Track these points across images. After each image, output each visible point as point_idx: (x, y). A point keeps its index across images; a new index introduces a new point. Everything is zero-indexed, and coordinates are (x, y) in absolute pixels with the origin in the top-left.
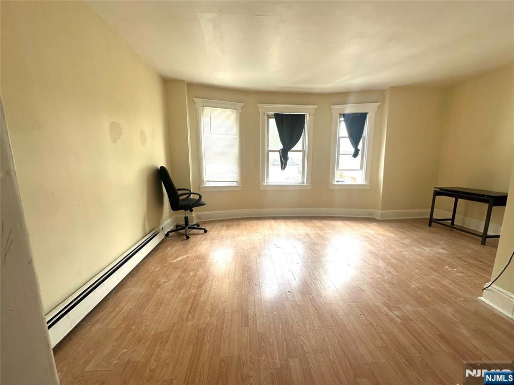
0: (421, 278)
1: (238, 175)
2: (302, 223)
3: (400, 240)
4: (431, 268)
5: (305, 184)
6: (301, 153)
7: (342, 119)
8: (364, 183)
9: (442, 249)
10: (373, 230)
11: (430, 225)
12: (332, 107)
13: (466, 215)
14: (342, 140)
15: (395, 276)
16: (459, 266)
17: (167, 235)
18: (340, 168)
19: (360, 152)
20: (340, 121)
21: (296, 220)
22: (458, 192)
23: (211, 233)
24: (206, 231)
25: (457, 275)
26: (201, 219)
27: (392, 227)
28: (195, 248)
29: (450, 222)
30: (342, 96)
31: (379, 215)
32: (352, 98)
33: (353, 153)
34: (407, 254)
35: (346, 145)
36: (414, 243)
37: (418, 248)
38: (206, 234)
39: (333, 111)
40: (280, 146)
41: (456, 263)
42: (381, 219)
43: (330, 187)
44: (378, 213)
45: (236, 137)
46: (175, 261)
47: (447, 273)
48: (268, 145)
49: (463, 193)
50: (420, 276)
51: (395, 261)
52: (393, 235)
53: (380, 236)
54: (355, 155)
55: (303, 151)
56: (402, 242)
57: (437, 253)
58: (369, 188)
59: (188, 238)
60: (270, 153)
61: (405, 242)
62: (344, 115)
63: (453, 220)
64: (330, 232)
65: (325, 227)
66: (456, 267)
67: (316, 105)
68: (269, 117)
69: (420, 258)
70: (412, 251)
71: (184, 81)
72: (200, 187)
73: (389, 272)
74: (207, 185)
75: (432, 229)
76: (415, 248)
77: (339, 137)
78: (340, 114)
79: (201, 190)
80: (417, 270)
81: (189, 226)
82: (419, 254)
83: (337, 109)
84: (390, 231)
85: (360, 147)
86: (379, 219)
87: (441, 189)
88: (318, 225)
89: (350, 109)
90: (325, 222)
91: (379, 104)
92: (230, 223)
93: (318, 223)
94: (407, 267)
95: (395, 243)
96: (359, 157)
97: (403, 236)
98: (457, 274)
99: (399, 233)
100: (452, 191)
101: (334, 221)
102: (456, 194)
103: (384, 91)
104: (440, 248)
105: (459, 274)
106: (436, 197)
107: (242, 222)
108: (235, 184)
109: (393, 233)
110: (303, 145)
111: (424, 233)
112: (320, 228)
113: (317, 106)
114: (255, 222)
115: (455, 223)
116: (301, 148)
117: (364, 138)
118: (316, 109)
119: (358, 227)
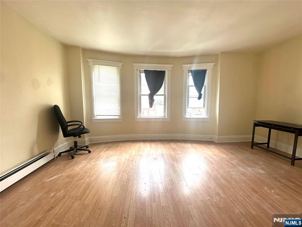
0: (244, 201)
1: (119, 111)
2: (162, 145)
3: (230, 161)
4: (253, 189)
5: (166, 117)
6: (163, 97)
7: (190, 74)
8: (206, 117)
9: (262, 169)
10: (211, 151)
11: (252, 148)
12: (183, 66)
13: (277, 140)
14: (190, 88)
15: (222, 198)
16: (276, 187)
17: (59, 155)
18: (189, 107)
19: (203, 96)
20: (189, 76)
21: (159, 143)
22: (271, 124)
23: (94, 153)
24: (90, 152)
25: (275, 198)
26: (93, 142)
27: (225, 149)
28: (73, 167)
29: (267, 145)
30: (189, 58)
31: (217, 139)
32: (196, 60)
33: (198, 97)
34: (234, 174)
35: (193, 91)
36: (240, 163)
37: (243, 168)
38: (89, 154)
39: (184, 69)
40: (148, 92)
41: (273, 184)
42: (218, 142)
43: (183, 120)
44: (216, 138)
45: (117, 85)
46: (48, 180)
47: (267, 196)
48: (141, 91)
49: (274, 125)
50: (243, 198)
51: (224, 182)
52: (225, 156)
53: (215, 157)
54: (200, 98)
55: (164, 95)
56: (232, 162)
57: (258, 173)
58: (209, 120)
59: (73, 158)
60: (142, 96)
61: (233, 162)
62: (191, 71)
63: (268, 143)
64: (180, 152)
65: (178, 149)
66: (273, 189)
67: (172, 64)
68: (140, 73)
69: (244, 178)
70: (238, 171)
71: (79, 47)
72: (92, 120)
73: (218, 194)
74: (97, 118)
75: (254, 151)
76: (240, 168)
77: (188, 86)
78: (189, 71)
79: (93, 122)
80: (241, 192)
81: (78, 148)
82: (244, 174)
83: (186, 67)
84: (223, 152)
85: (202, 92)
86: (217, 142)
87: (259, 122)
88: (173, 147)
89: (194, 67)
90: (179, 144)
91: (214, 63)
92: (111, 145)
93: (173, 145)
94: (233, 189)
95: (225, 164)
96: (202, 99)
97: (233, 157)
98: (275, 196)
99: (229, 154)
100: (266, 124)
101: (185, 144)
102: (270, 126)
103: (217, 55)
104: (260, 169)
105: (277, 197)
106: (256, 127)
107: (121, 144)
108: (117, 117)
109: (225, 154)
110: (165, 91)
111: (248, 155)
112: (174, 149)
113: (172, 66)
114: (129, 144)
115: (270, 146)
116: (163, 93)
117: (205, 87)
118: (172, 67)
119: (201, 149)
